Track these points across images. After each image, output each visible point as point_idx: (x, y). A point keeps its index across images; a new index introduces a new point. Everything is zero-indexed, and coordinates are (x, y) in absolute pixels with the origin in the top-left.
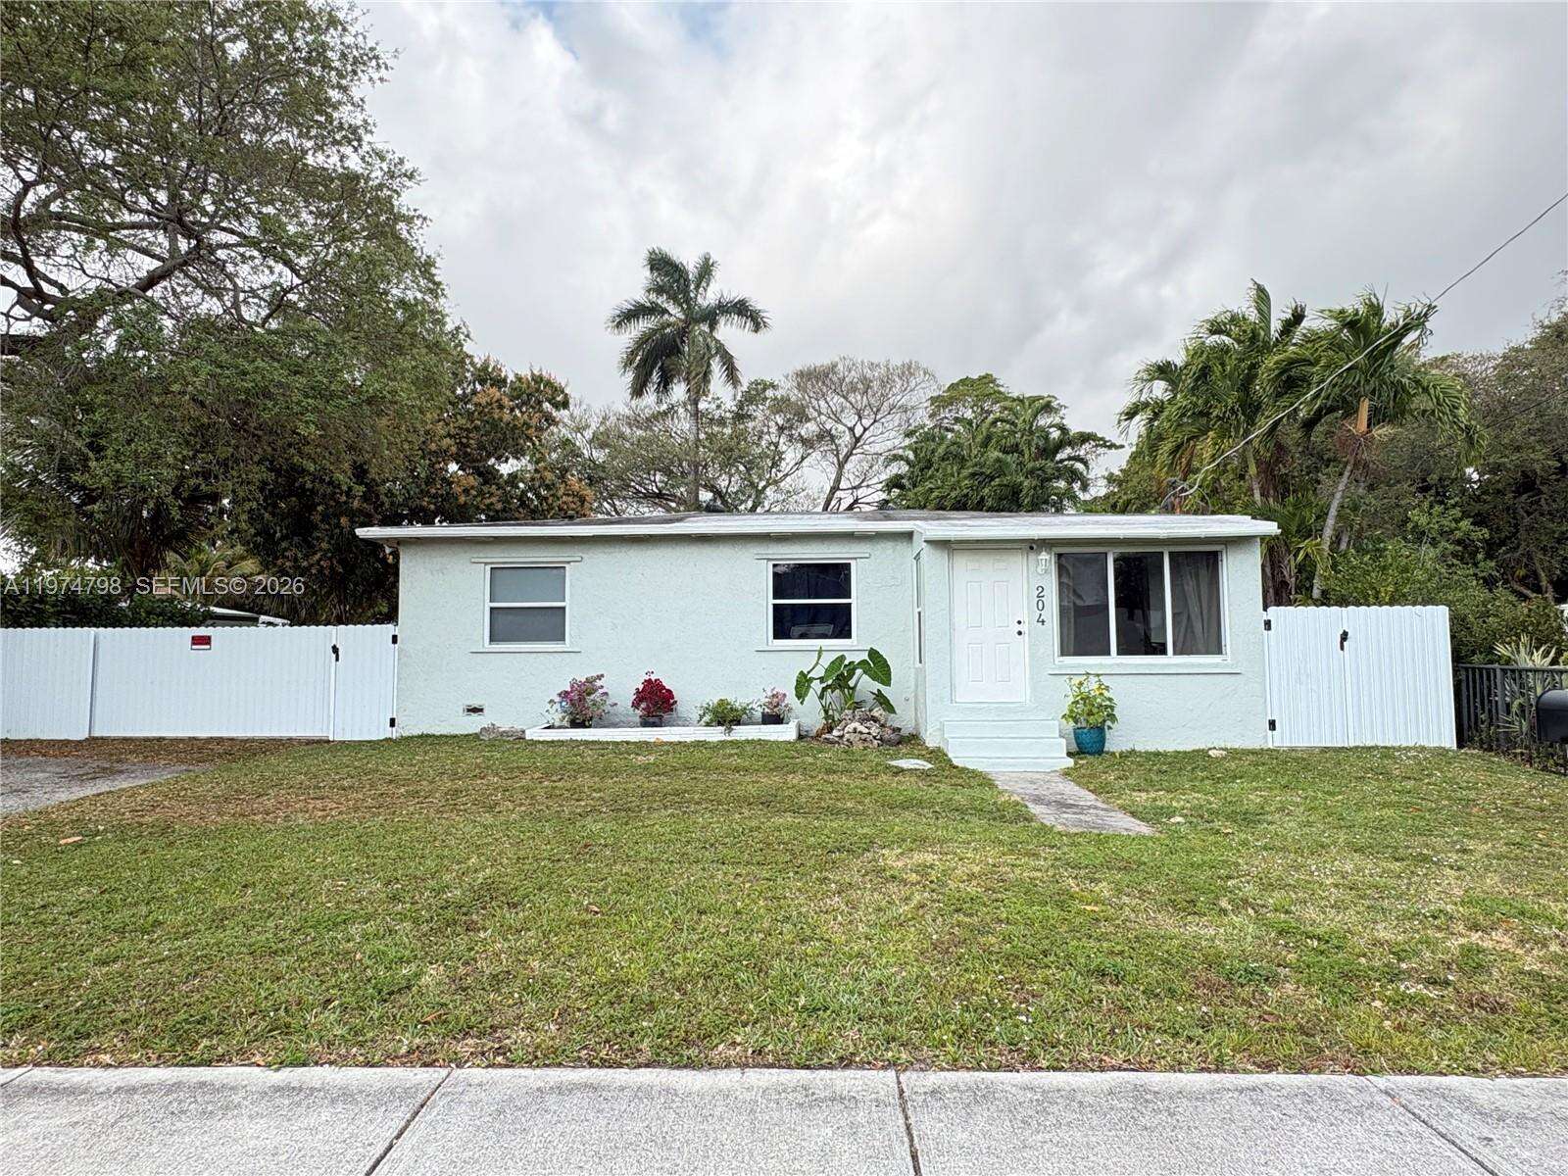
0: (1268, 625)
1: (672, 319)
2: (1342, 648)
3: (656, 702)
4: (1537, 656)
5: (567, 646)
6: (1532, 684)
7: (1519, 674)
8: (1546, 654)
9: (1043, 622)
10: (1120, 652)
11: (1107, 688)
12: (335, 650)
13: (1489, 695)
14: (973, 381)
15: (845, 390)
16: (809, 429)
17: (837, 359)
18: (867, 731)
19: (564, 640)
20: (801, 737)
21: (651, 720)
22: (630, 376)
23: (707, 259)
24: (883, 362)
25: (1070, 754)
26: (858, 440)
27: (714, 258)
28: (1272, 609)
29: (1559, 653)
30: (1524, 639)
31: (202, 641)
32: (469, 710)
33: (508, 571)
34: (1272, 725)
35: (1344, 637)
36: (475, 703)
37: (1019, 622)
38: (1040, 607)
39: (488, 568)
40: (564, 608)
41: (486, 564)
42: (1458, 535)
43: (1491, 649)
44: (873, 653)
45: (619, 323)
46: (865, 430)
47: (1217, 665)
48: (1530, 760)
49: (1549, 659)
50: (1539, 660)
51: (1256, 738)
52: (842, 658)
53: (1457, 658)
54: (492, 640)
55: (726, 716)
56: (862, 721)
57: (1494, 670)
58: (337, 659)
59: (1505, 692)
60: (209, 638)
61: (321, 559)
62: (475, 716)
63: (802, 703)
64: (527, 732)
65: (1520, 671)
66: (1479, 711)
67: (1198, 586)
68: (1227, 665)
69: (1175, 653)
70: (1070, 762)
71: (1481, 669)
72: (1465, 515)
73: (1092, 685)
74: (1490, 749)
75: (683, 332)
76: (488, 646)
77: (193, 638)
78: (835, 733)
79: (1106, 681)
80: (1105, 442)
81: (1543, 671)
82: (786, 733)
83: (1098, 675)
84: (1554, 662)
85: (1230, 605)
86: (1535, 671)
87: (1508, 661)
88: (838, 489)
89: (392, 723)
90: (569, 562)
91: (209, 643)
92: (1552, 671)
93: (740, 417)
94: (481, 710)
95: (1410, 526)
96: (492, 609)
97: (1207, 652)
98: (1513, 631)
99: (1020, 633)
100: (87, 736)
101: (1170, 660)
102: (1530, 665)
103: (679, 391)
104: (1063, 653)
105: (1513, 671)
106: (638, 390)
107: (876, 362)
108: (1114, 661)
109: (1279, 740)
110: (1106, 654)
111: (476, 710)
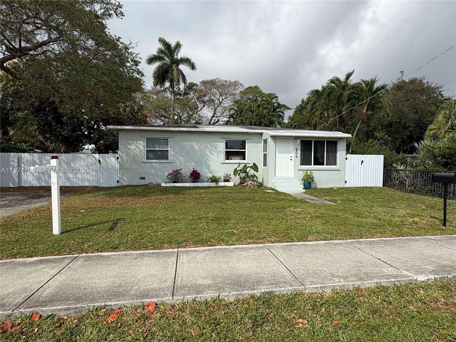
0: (346, 159)
1: (166, 62)
2: (362, 164)
3: (195, 176)
4: (402, 166)
5: (169, 161)
6: (400, 173)
7: (397, 171)
8: (404, 166)
9: (297, 157)
10: (314, 165)
11: (312, 173)
12: (99, 161)
13: (391, 175)
14: (253, 88)
15: (217, 88)
16: (206, 98)
17: (216, 78)
18: (254, 183)
19: (168, 159)
20: (234, 185)
21: (195, 181)
24: (229, 80)
25: (303, 189)
26: (220, 103)
28: (347, 155)
29: (407, 166)
30: (399, 163)
31: (55, 158)
32: (141, 178)
33: (152, 140)
34: (346, 182)
35: (362, 162)
36: (143, 176)
37: (291, 157)
38: (296, 153)
39: (146, 138)
40: (168, 150)
41: (145, 137)
42: (384, 138)
43: (391, 165)
44: (254, 164)
46: (223, 100)
47: (335, 168)
48: (398, 189)
49: (404, 167)
50: (402, 168)
51: (342, 185)
52: (246, 165)
53: (384, 167)
54: (147, 159)
55: (215, 180)
56: (252, 181)
57: (392, 170)
58: (100, 164)
59: (394, 174)
60: (57, 157)
61: (67, 132)
62: (143, 180)
63: (235, 177)
64: (161, 184)
65: (398, 170)
66: (388, 179)
67: (332, 149)
68: (337, 168)
69: (326, 165)
70: (304, 191)
71: (389, 170)
72: (386, 134)
73: (309, 172)
74: (390, 187)
75: (170, 67)
76: (146, 161)
77: (52, 157)
78: (245, 184)
79: (312, 172)
80: (287, 108)
81: (403, 170)
82: (230, 184)
83: (310, 170)
84: (405, 168)
85: (339, 154)
86: (402, 170)
87: (396, 168)
88: (214, 117)
89: (118, 182)
90: (169, 138)
92: (405, 170)
93: (185, 94)
94: (145, 178)
95: (375, 136)
96: (147, 150)
97: (333, 165)
98: (397, 161)
99: (291, 160)
100: (18, 186)
101: (325, 167)
102: (400, 168)
103: (167, 84)
104: (301, 165)
105: (396, 170)
106: (156, 84)
107: (227, 80)
108: (312, 167)
109: (347, 185)
110: (311, 165)
111: (143, 178)
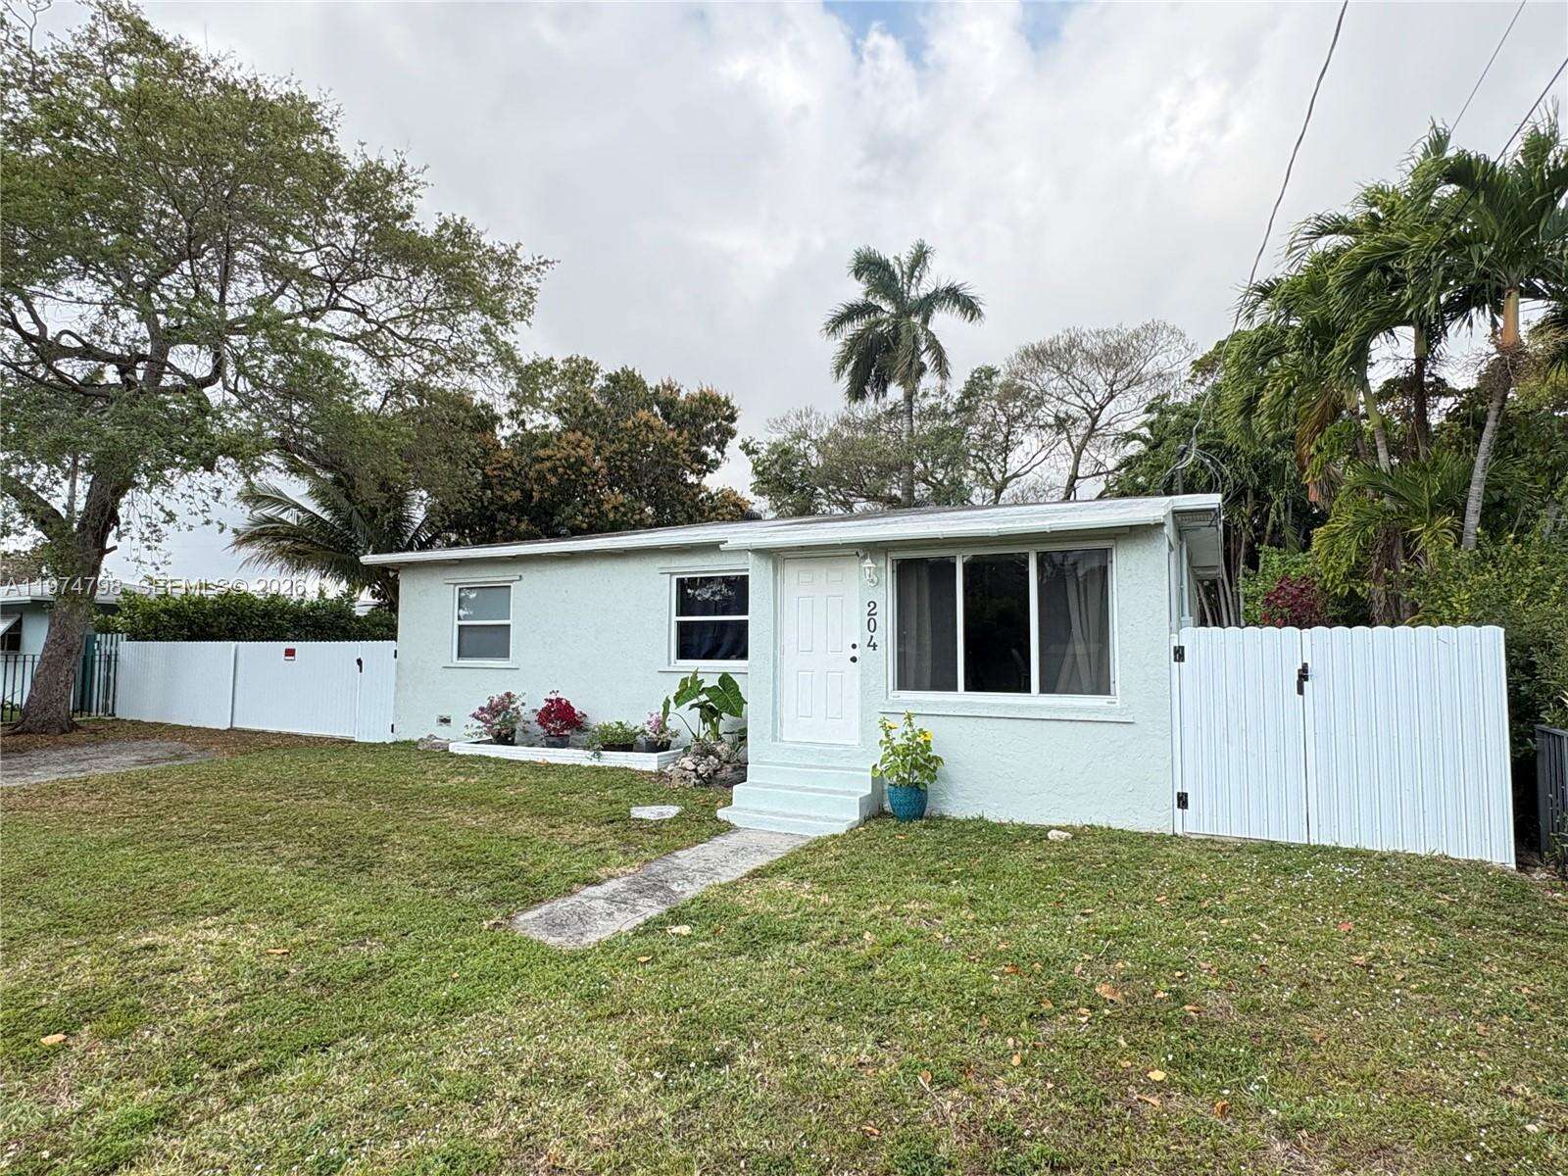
0: (1179, 654)
1: (885, 316)
2: (1301, 691)
5: (508, 662)
9: (875, 646)
10: (967, 689)
12: (359, 662)
19: (508, 656)
21: (552, 739)
22: (845, 380)
23: (921, 247)
26: (1095, 420)
27: (928, 244)
28: (1189, 630)
31: (290, 653)
32: (440, 721)
34: (1183, 801)
35: (1303, 675)
36: (445, 715)
37: (852, 646)
38: (872, 628)
39: (457, 588)
40: (509, 626)
41: (455, 584)
44: (724, 679)
45: (833, 330)
47: (1098, 710)
51: (1152, 817)
54: (459, 656)
55: (614, 740)
58: (361, 671)
60: (294, 651)
64: (451, 745)
68: (1115, 711)
69: (1042, 690)
75: (895, 328)
76: (456, 662)
77: (286, 651)
85: (1119, 626)
88: (1077, 478)
89: (393, 728)
90: (512, 582)
91: (293, 655)
94: (449, 721)
96: (460, 626)
97: (1089, 691)
99: (854, 660)
100: (229, 727)
101: (1035, 700)
103: (895, 391)
104: (903, 684)
106: (857, 393)
108: (961, 698)
109: (1192, 823)
110: (955, 688)
111: (445, 721)
